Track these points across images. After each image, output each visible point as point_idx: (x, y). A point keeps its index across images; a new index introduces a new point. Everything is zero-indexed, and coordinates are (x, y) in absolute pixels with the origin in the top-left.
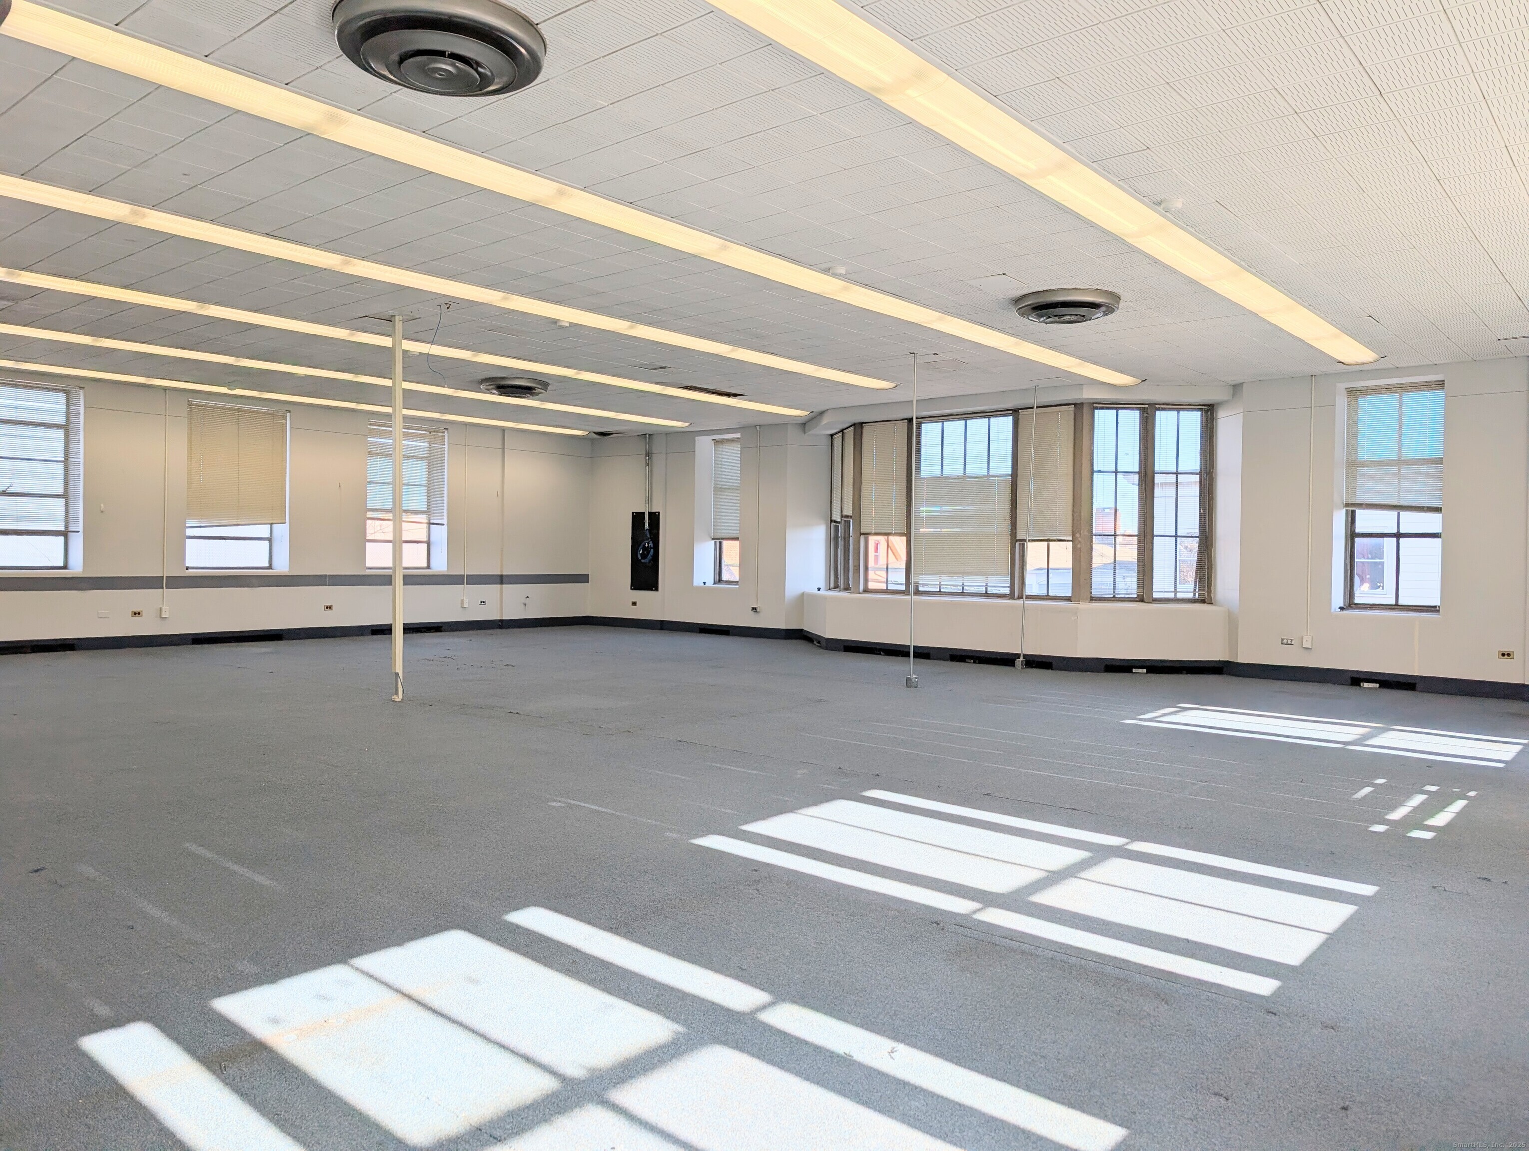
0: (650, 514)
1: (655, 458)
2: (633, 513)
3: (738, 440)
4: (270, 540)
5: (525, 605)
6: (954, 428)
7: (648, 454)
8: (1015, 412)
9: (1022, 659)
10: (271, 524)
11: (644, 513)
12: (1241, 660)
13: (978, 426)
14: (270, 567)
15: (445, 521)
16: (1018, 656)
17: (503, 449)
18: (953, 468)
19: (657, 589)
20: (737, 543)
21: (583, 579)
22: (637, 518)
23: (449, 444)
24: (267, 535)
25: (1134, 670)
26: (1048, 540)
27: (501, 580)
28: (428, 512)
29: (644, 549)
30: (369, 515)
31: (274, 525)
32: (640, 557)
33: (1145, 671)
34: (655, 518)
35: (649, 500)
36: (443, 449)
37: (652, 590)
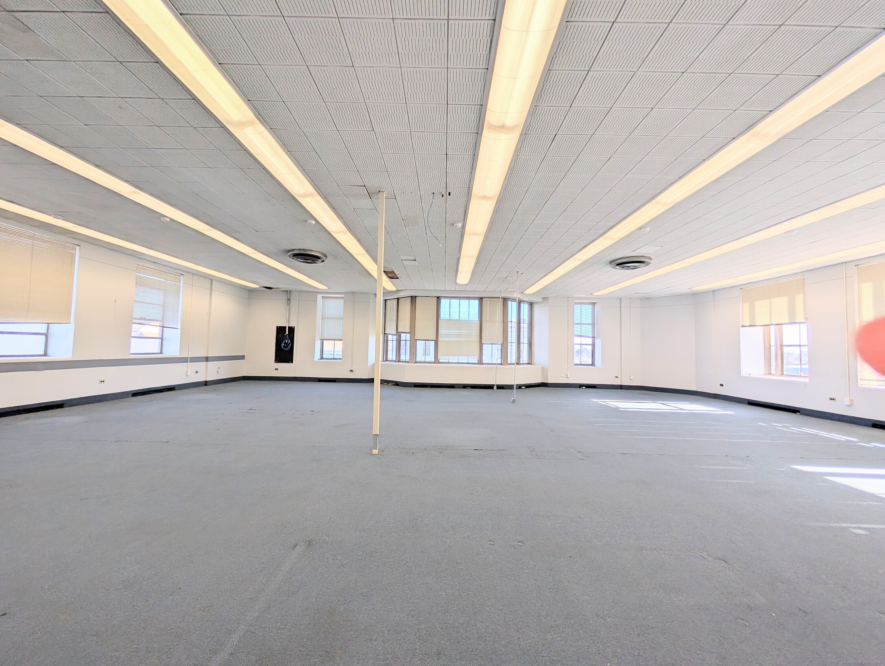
0: (289, 327)
1: (292, 301)
2: (277, 327)
3: (342, 298)
4: (46, 335)
5: (218, 372)
6: (455, 302)
7: (289, 300)
8: (481, 299)
9: (496, 386)
10: (48, 324)
11: (285, 327)
12: (549, 382)
13: (464, 302)
14: (45, 354)
15: (179, 326)
16: (494, 385)
17: (211, 289)
18: (455, 316)
19: (292, 362)
20: (341, 342)
21: (242, 357)
22: (280, 330)
23: (183, 283)
24: (45, 331)
25: (522, 387)
26: (492, 344)
27: (207, 359)
28: (163, 320)
29: (285, 343)
30: (134, 321)
31: (50, 325)
32: (283, 348)
33: (524, 387)
34: (292, 330)
35: (289, 321)
36: (180, 286)
37: (288, 362)
